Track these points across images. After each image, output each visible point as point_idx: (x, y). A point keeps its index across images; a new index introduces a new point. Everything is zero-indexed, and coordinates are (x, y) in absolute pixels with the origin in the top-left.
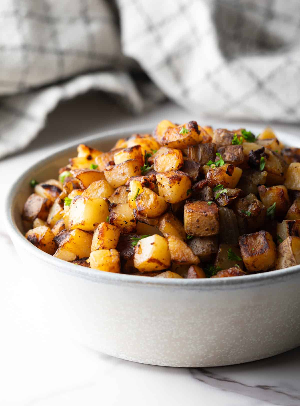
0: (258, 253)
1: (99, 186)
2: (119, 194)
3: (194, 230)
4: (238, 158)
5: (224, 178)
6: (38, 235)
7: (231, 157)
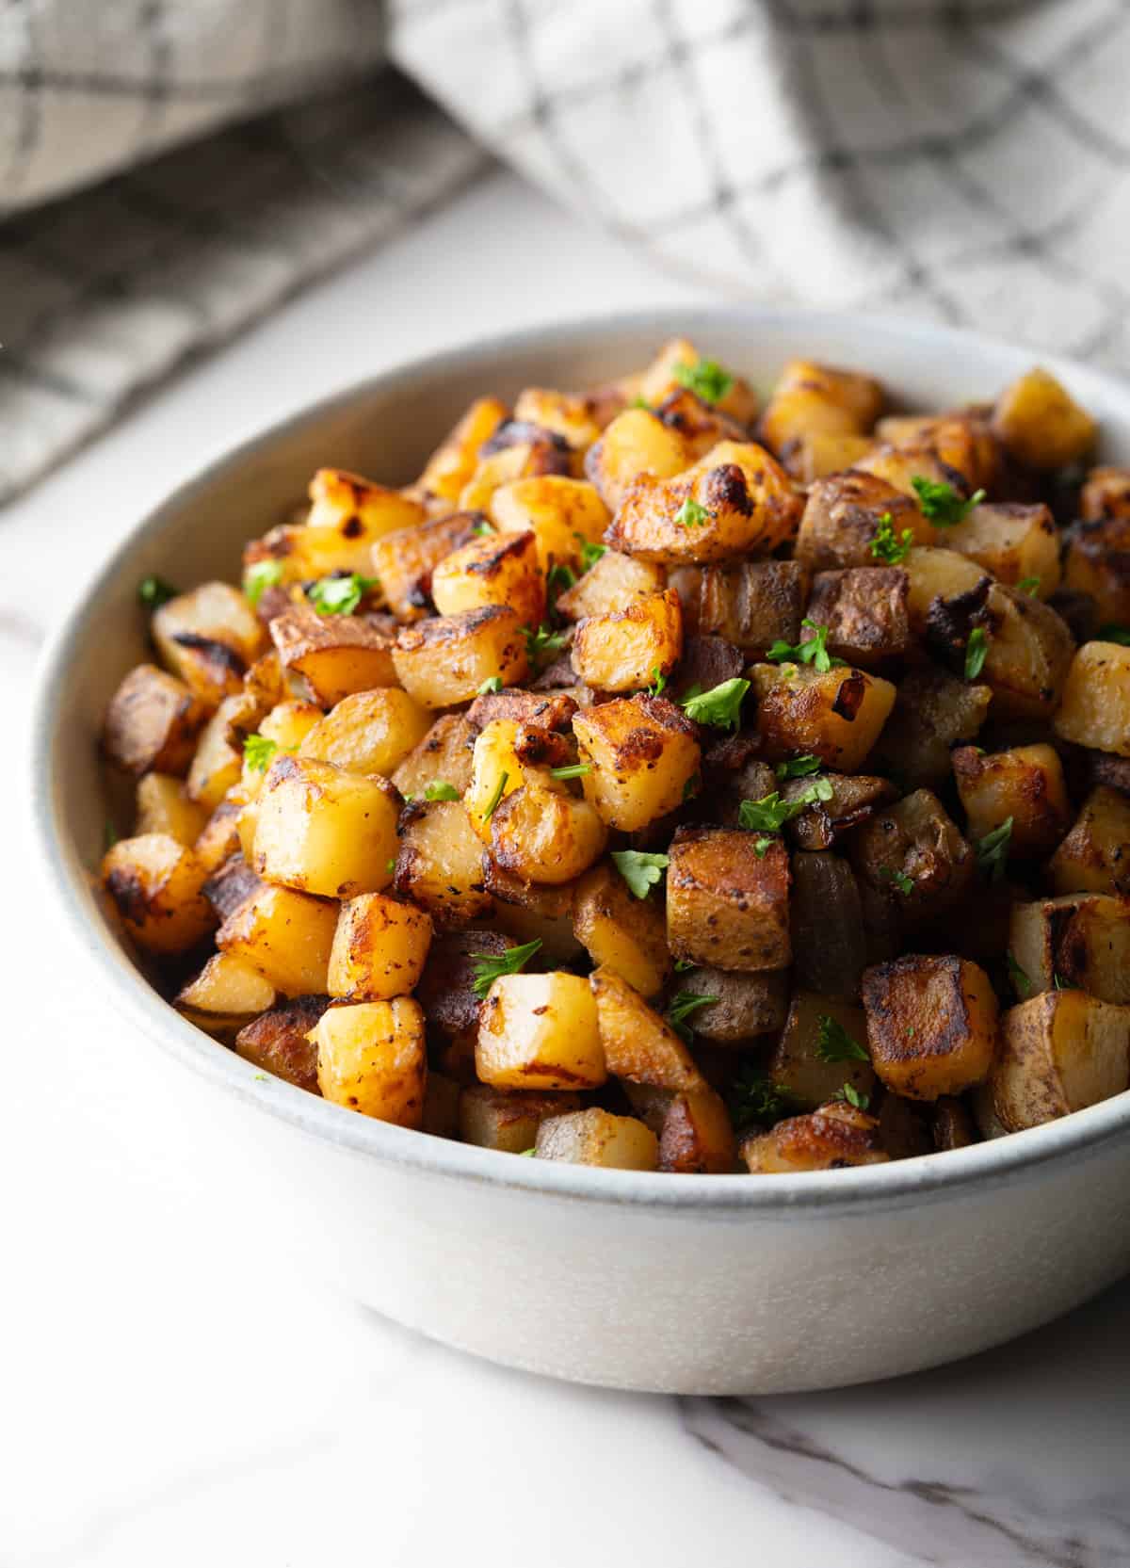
0: (930, 1050)
1: (370, 712)
2: (442, 748)
3: (698, 947)
4: (887, 633)
5: (825, 733)
6: (146, 873)
7: (860, 626)
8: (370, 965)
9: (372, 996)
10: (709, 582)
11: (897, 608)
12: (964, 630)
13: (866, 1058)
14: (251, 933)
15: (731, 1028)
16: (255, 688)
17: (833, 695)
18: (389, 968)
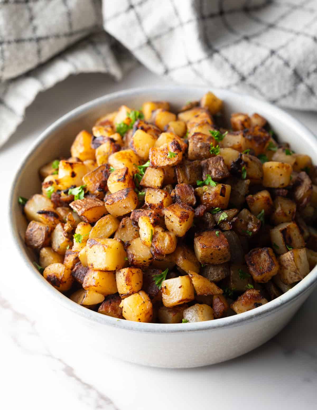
0: (267, 271)
1: (106, 222)
2: (125, 227)
3: (207, 261)
4: (224, 173)
5: (220, 202)
6: (57, 274)
7: (217, 172)
8: (131, 285)
9: (134, 293)
10: (178, 170)
11: (224, 166)
12: (240, 167)
13: (250, 276)
14: (96, 284)
15: (219, 278)
16: (69, 222)
17: (219, 192)
18: (136, 285)
